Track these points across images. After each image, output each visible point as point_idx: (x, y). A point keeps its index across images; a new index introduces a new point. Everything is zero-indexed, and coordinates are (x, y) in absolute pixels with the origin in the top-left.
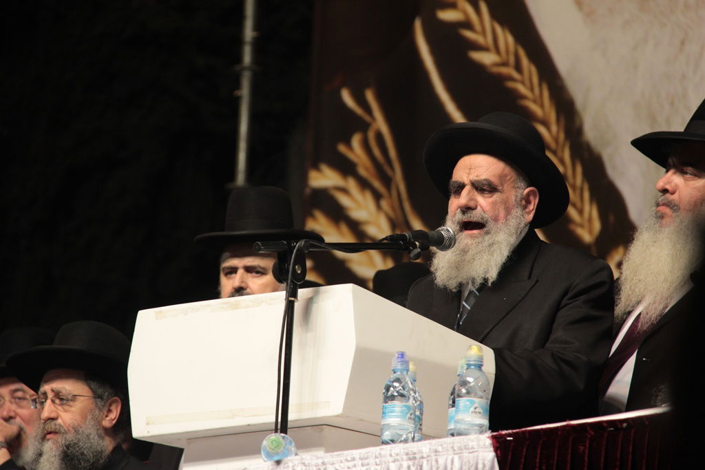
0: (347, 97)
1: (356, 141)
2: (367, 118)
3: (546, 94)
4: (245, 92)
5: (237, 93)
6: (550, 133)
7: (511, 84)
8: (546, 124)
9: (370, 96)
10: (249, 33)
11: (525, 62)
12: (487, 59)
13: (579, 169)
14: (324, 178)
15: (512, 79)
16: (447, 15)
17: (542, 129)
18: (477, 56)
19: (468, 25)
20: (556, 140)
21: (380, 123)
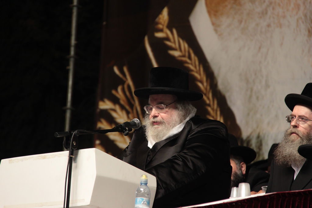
0: (116, 70)
1: (120, 89)
2: (124, 79)
3: (202, 69)
4: (71, 67)
5: (68, 68)
6: (203, 86)
7: (186, 65)
8: (201, 82)
9: (125, 69)
10: (73, 42)
11: (193, 55)
12: (176, 54)
13: (216, 102)
14: (105, 105)
15: (187, 63)
16: (159, 35)
17: (200, 85)
18: (172, 53)
19: (168, 39)
20: (206, 89)
21: (130, 81)
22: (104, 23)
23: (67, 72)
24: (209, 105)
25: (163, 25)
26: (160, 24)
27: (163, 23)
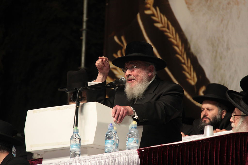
0: (116, 39)
1: (119, 52)
2: (122, 45)
3: (178, 37)
4: (84, 37)
5: (81, 38)
6: (179, 49)
7: (166, 34)
8: (177, 46)
9: (123, 38)
10: (85, 18)
11: (171, 26)
12: (159, 25)
13: (189, 61)
15: (166, 32)
16: (148, 12)
17: (176, 48)
18: (157, 25)
19: (153, 15)
20: (181, 52)
22: (107, 4)
23: (81, 41)
24: (184, 64)
25: (150, 5)
26: (148, 4)
27: (150, 3)
